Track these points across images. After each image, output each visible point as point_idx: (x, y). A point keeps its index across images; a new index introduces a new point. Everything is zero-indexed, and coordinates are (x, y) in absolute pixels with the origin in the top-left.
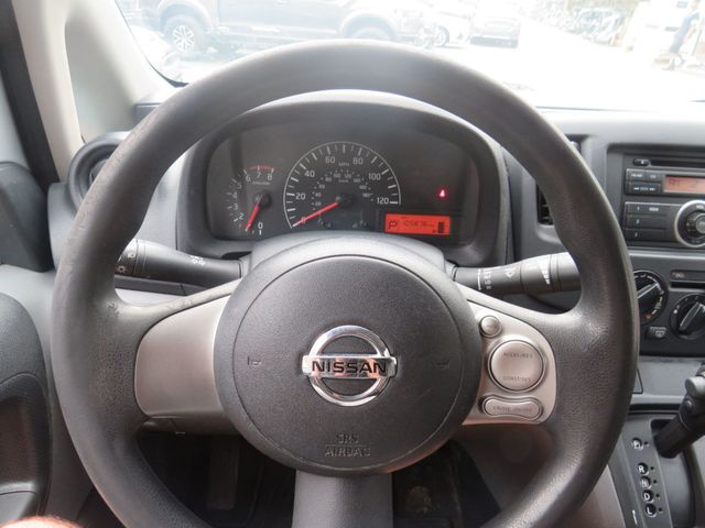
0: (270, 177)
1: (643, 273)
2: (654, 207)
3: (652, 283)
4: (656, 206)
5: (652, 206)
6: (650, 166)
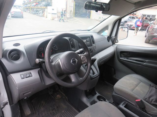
0: (42, 49)
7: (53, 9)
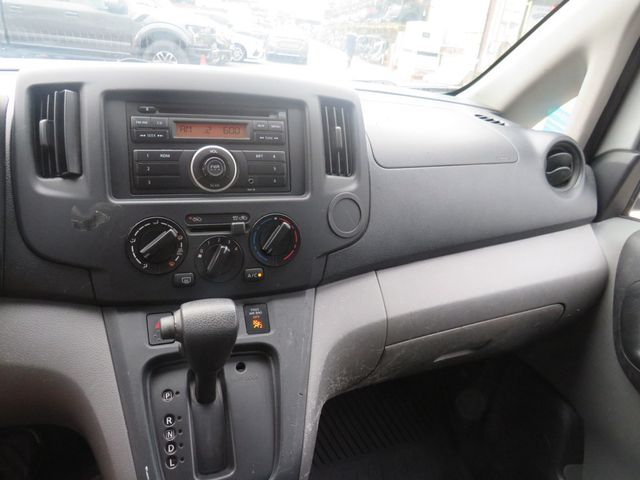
1: (155, 220)
2: (165, 153)
3: (168, 229)
4: (166, 153)
5: (164, 153)
6: (158, 113)
7: (426, 35)
